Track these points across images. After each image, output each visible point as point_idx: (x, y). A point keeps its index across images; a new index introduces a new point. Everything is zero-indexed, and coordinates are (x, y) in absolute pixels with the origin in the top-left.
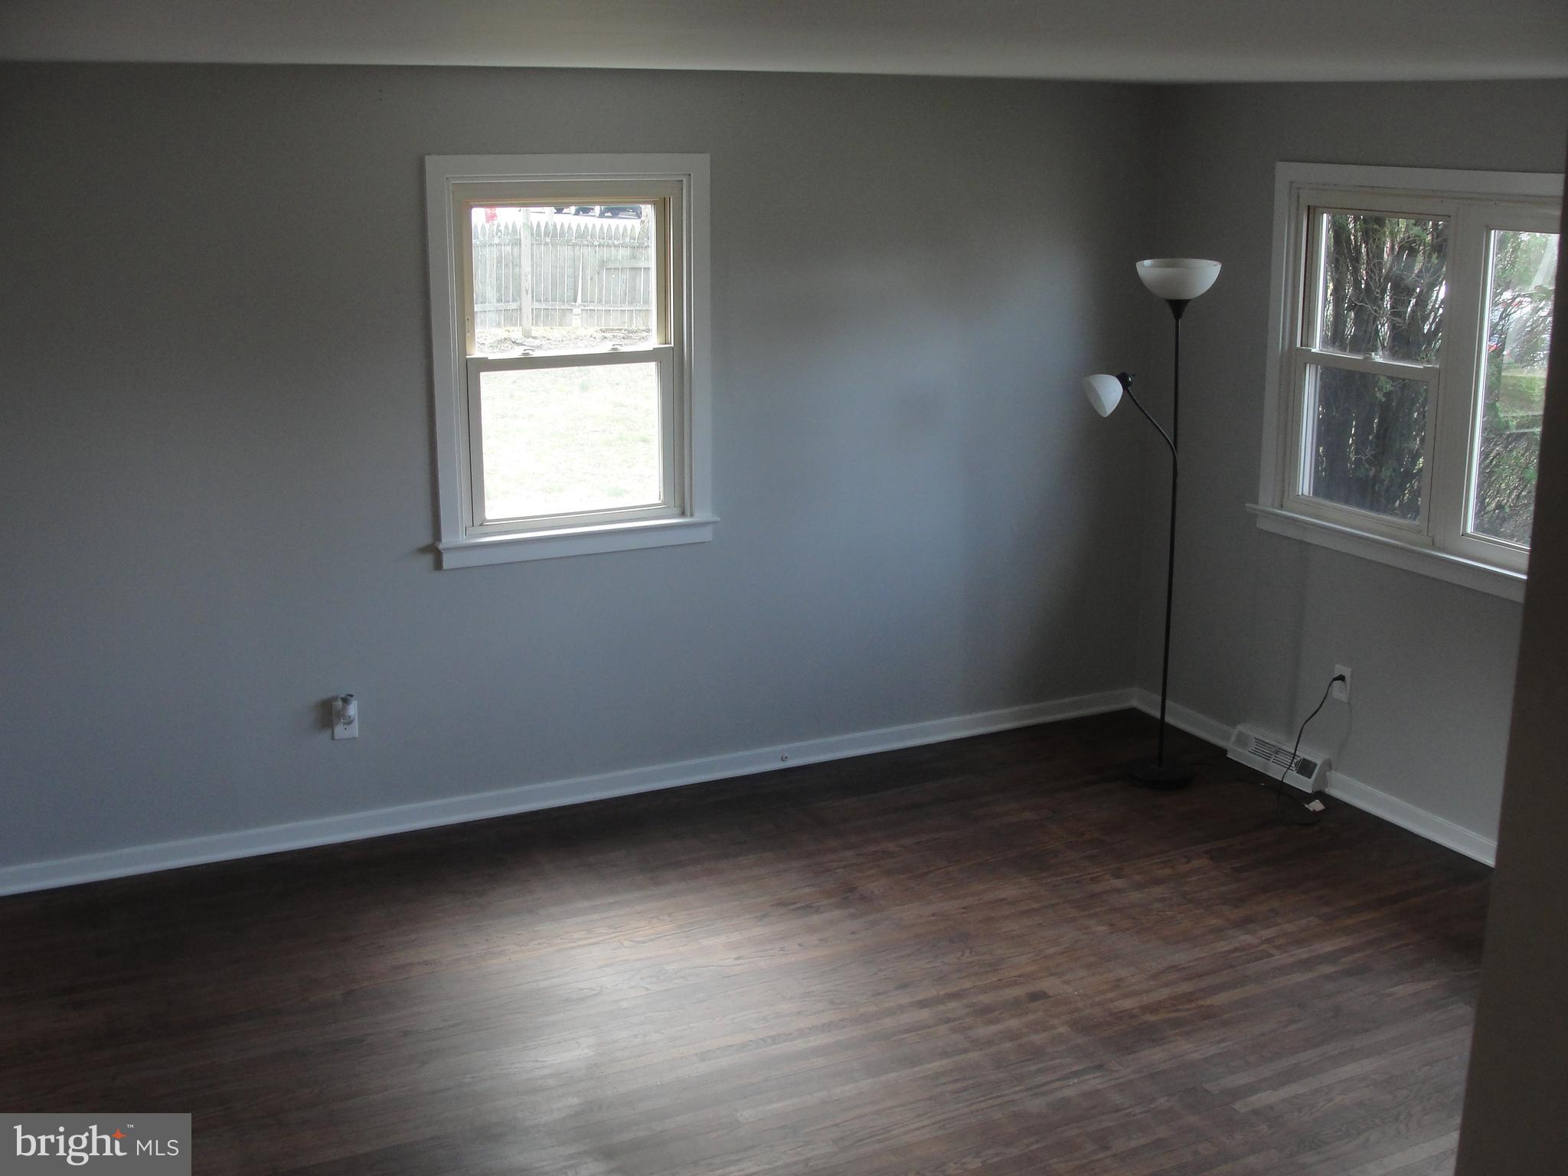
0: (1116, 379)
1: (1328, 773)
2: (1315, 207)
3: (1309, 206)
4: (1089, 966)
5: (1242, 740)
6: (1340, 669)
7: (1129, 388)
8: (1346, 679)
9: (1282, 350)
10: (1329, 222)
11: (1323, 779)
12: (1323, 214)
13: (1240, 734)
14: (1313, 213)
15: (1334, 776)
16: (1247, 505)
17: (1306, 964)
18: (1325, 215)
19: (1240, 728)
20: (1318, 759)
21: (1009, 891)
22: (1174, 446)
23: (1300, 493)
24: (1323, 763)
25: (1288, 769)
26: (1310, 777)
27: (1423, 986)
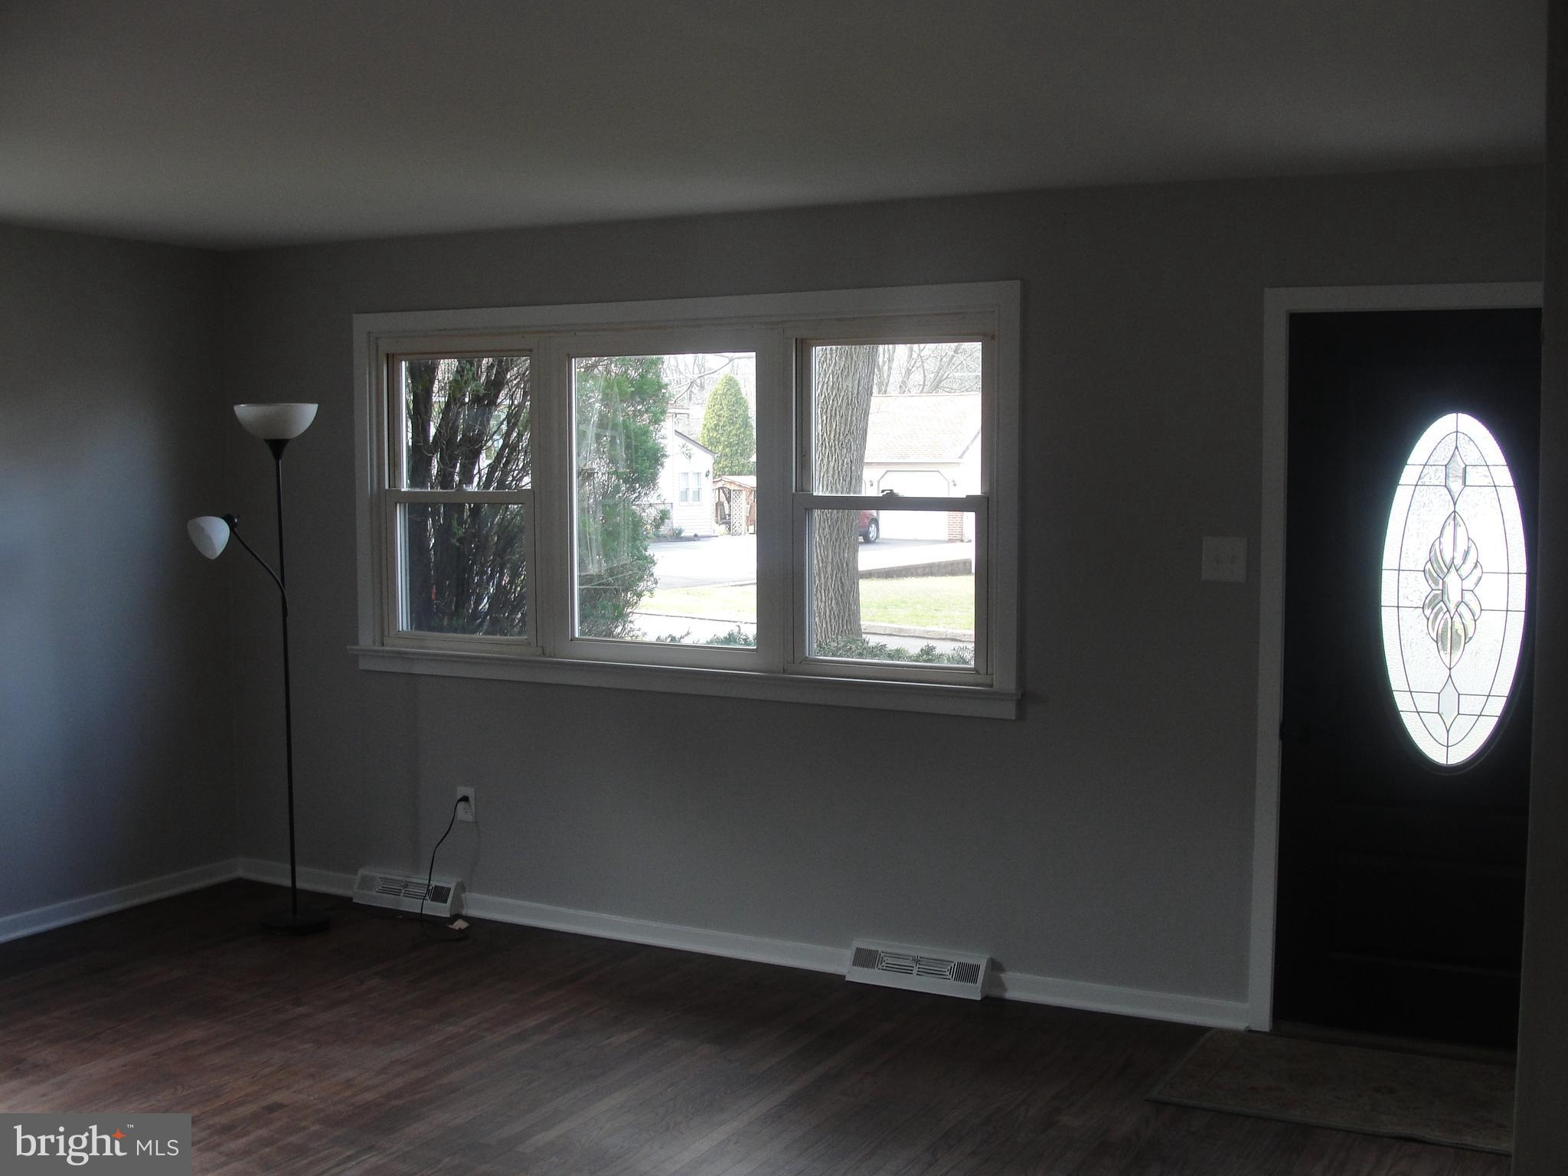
0: (223, 521)
1: (463, 895)
2: (393, 355)
3: (388, 355)
4: (312, 1076)
5: (366, 883)
6: (462, 791)
7: (235, 530)
8: (470, 799)
9: (371, 490)
10: (406, 368)
11: (458, 902)
12: (401, 361)
13: (363, 878)
14: (392, 361)
15: (469, 896)
16: (348, 647)
17: (521, 1037)
18: (403, 363)
19: (361, 872)
20: (449, 882)
21: (197, 1034)
22: (282, 585)
23: (401, 629)
24: (458, 885)
25: (424, 899)
26: (445, 901)
27: (634, 1033)
